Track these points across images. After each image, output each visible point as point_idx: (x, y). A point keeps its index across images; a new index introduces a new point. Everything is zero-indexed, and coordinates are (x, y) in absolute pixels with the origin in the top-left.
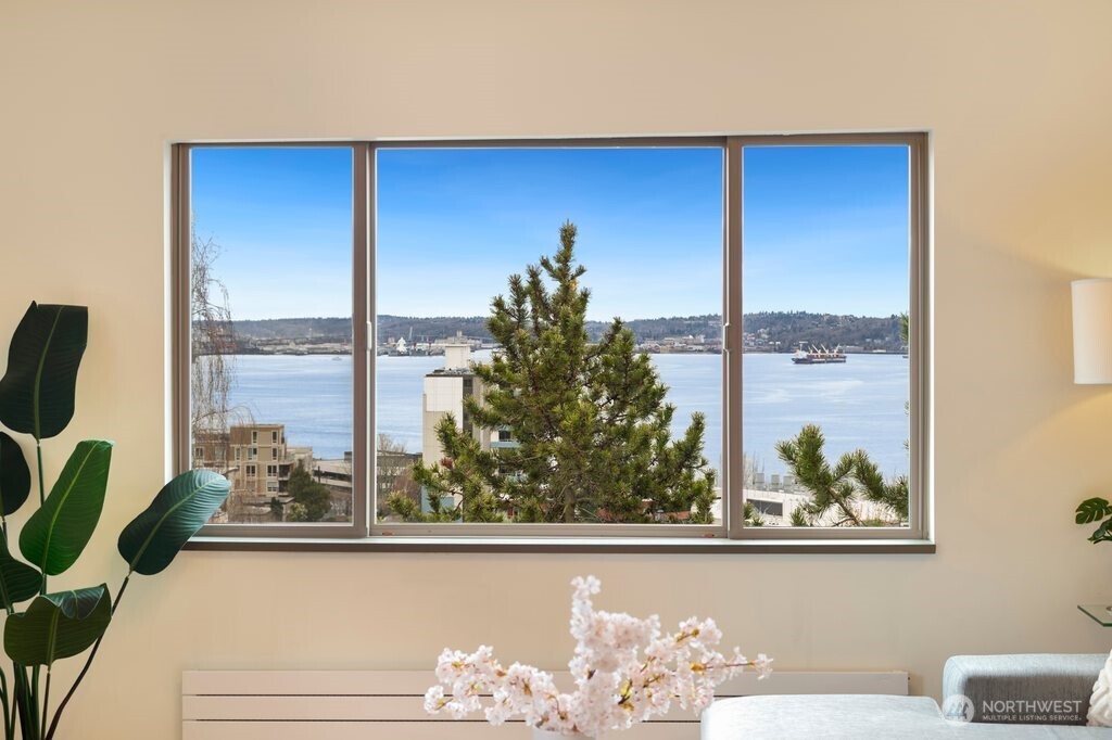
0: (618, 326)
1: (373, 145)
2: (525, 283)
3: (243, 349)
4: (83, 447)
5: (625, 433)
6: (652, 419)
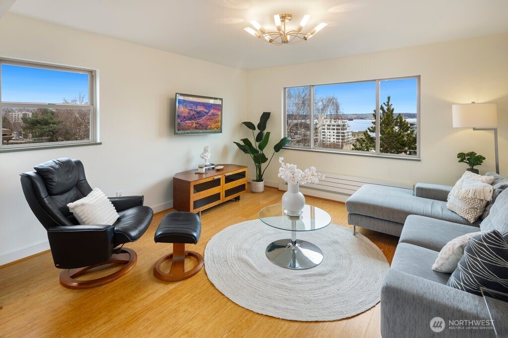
0: (400, 114)
1: (313, 86)
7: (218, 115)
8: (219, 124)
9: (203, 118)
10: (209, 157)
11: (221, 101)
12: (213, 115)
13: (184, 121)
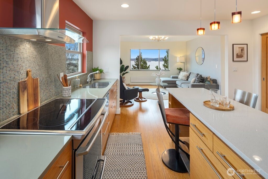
2: (138, 56)
6: (146, 65)
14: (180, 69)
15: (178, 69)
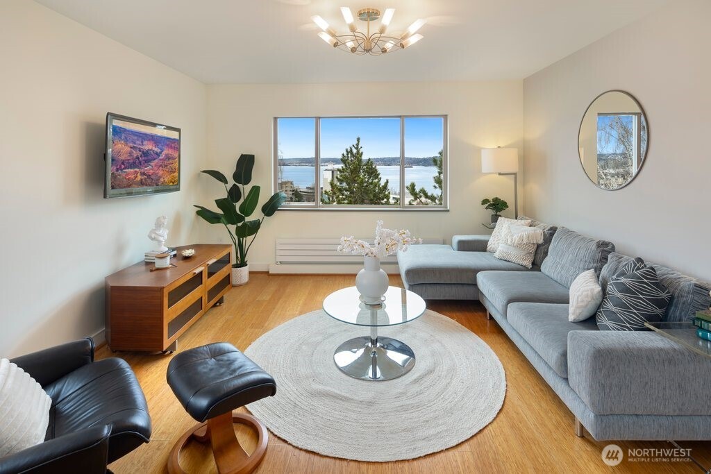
0: (369, 159)
1: (320, 118)
2: (349, 150)
3: (284, 165)
4: (254, 187)
5: (371, 183)
6: (377, 180)
7: (173, 159)
8: (176, 174)
9: (153, 164)
10: (166, 237)
11: (177, 133)
12: (168, 157)
13: (121, 170)
14: (497, 206)
15: (485, 202)
